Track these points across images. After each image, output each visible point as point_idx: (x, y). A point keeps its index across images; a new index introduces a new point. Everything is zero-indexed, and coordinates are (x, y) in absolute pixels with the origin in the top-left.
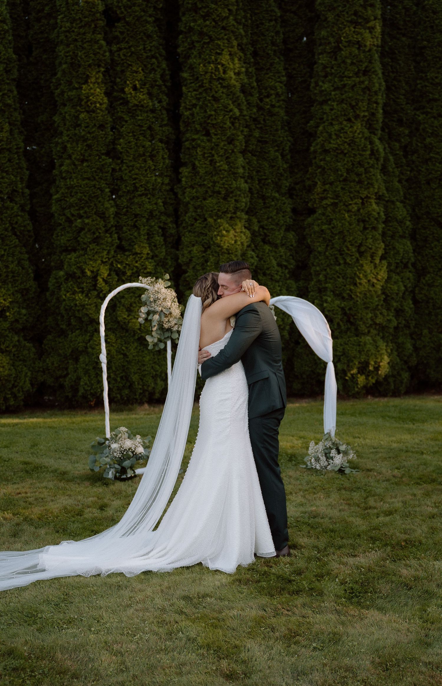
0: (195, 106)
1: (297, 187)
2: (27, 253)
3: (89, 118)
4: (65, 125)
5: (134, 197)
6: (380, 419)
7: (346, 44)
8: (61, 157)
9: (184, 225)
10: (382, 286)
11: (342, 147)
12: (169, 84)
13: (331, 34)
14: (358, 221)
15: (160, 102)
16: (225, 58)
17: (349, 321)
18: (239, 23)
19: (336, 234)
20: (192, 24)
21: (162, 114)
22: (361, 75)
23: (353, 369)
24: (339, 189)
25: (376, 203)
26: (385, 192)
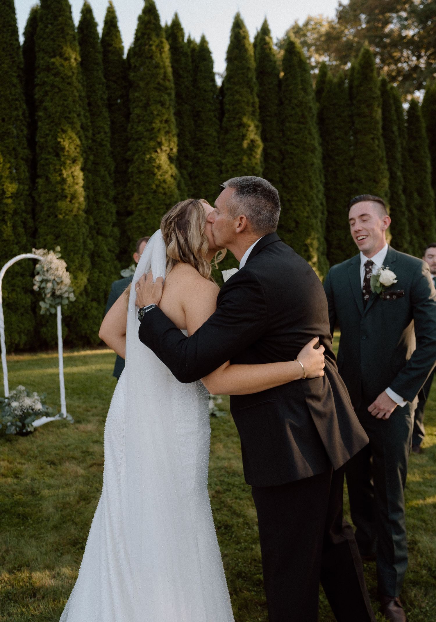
1: (120, 196)
7: (153, 102)
9: (39, 220)
12: (28, 120)
13: (143, 95)
15: (22, 131)
20: (46, 79)
21: (23, 140)
24: (150, 198)
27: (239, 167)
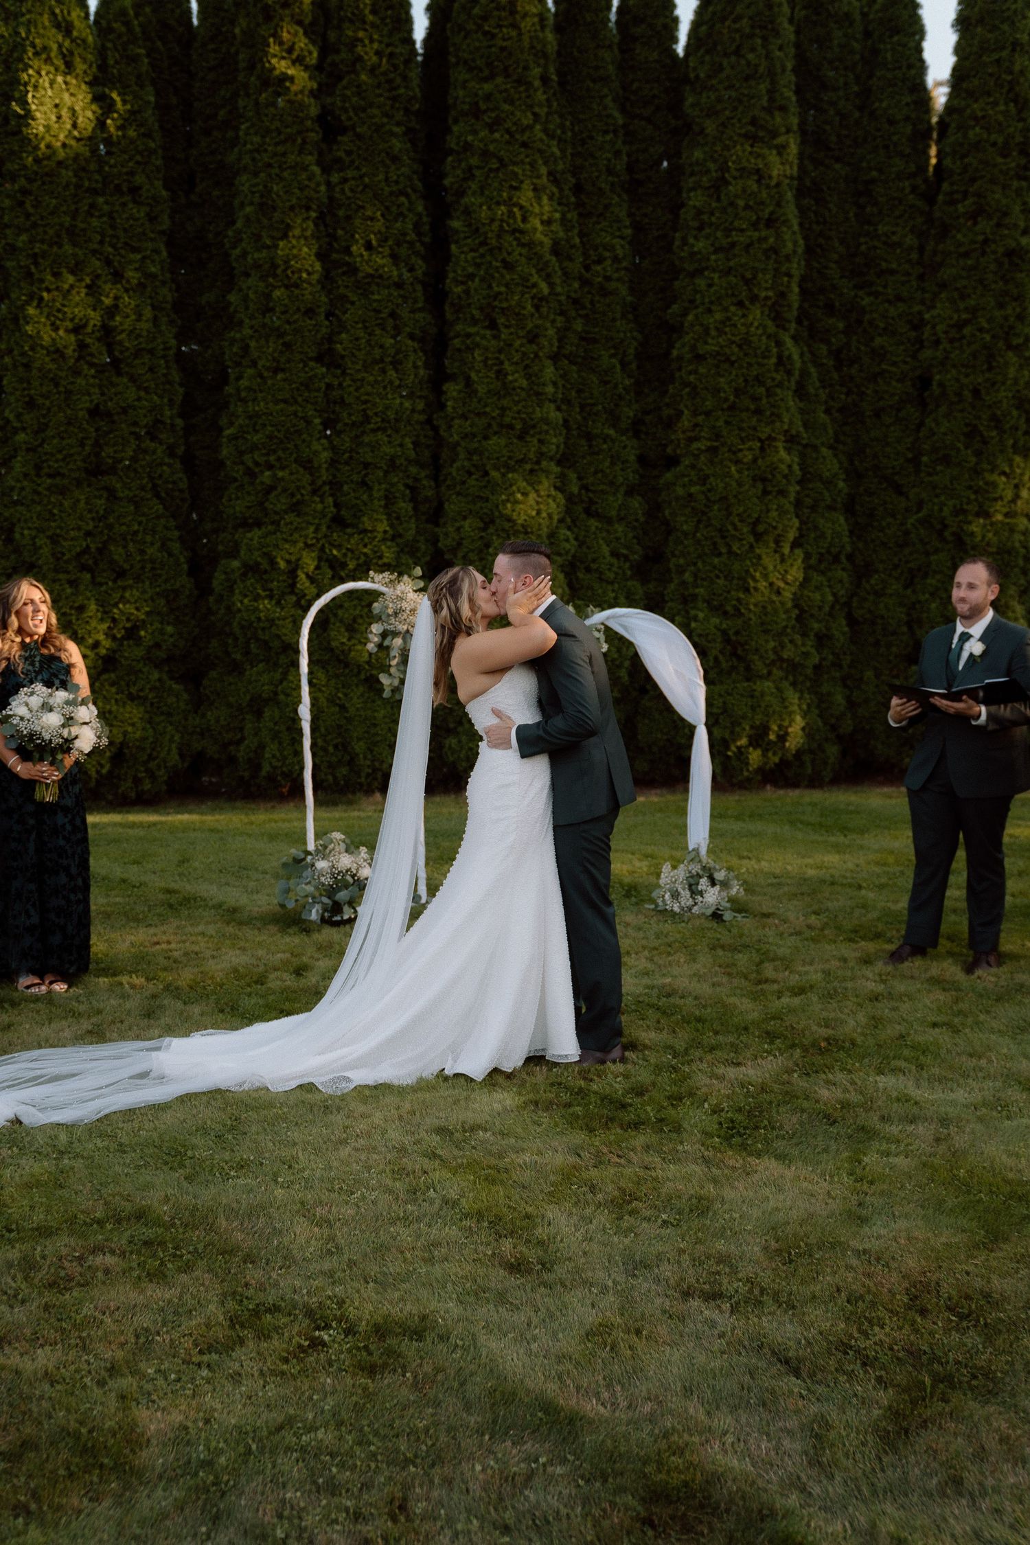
0: (471, 277)
1: (648, 418)
2: (177, 528)
3: (289, 296)
4: (247, 308)
5: (363, 433)
6: (787, 827)
7: (737, 174)
8: (238, 364)
9: (448, 482)
10: (795, 594)
11: (727, 351)
12: (427, 240)
13: (712, 157)
14: (754, 479)
15: (411, 270)
16: (526, 196)
17: (734, 654)
18: (551, 136)
19: (714, 502)
20: (470, 138)
21: (415, 291)
22: (761, 226)
23: (740, 738)
24: (720, 423)
25: (785, 448)
26: (801, 429)
27: (967, 331)
